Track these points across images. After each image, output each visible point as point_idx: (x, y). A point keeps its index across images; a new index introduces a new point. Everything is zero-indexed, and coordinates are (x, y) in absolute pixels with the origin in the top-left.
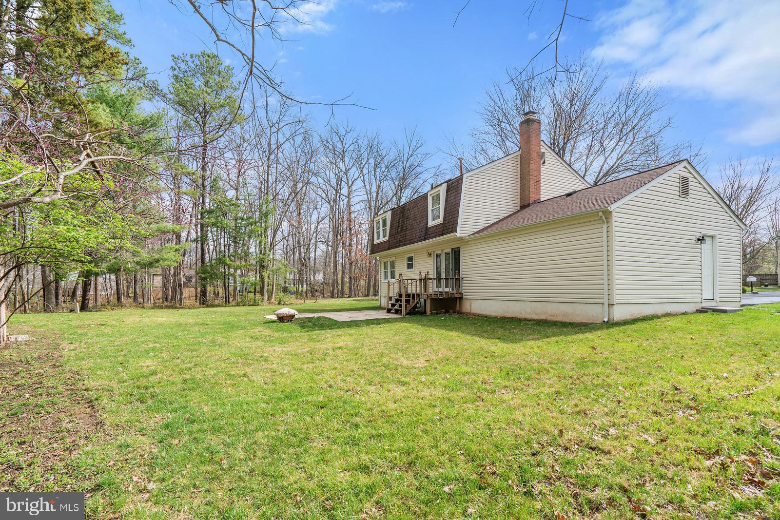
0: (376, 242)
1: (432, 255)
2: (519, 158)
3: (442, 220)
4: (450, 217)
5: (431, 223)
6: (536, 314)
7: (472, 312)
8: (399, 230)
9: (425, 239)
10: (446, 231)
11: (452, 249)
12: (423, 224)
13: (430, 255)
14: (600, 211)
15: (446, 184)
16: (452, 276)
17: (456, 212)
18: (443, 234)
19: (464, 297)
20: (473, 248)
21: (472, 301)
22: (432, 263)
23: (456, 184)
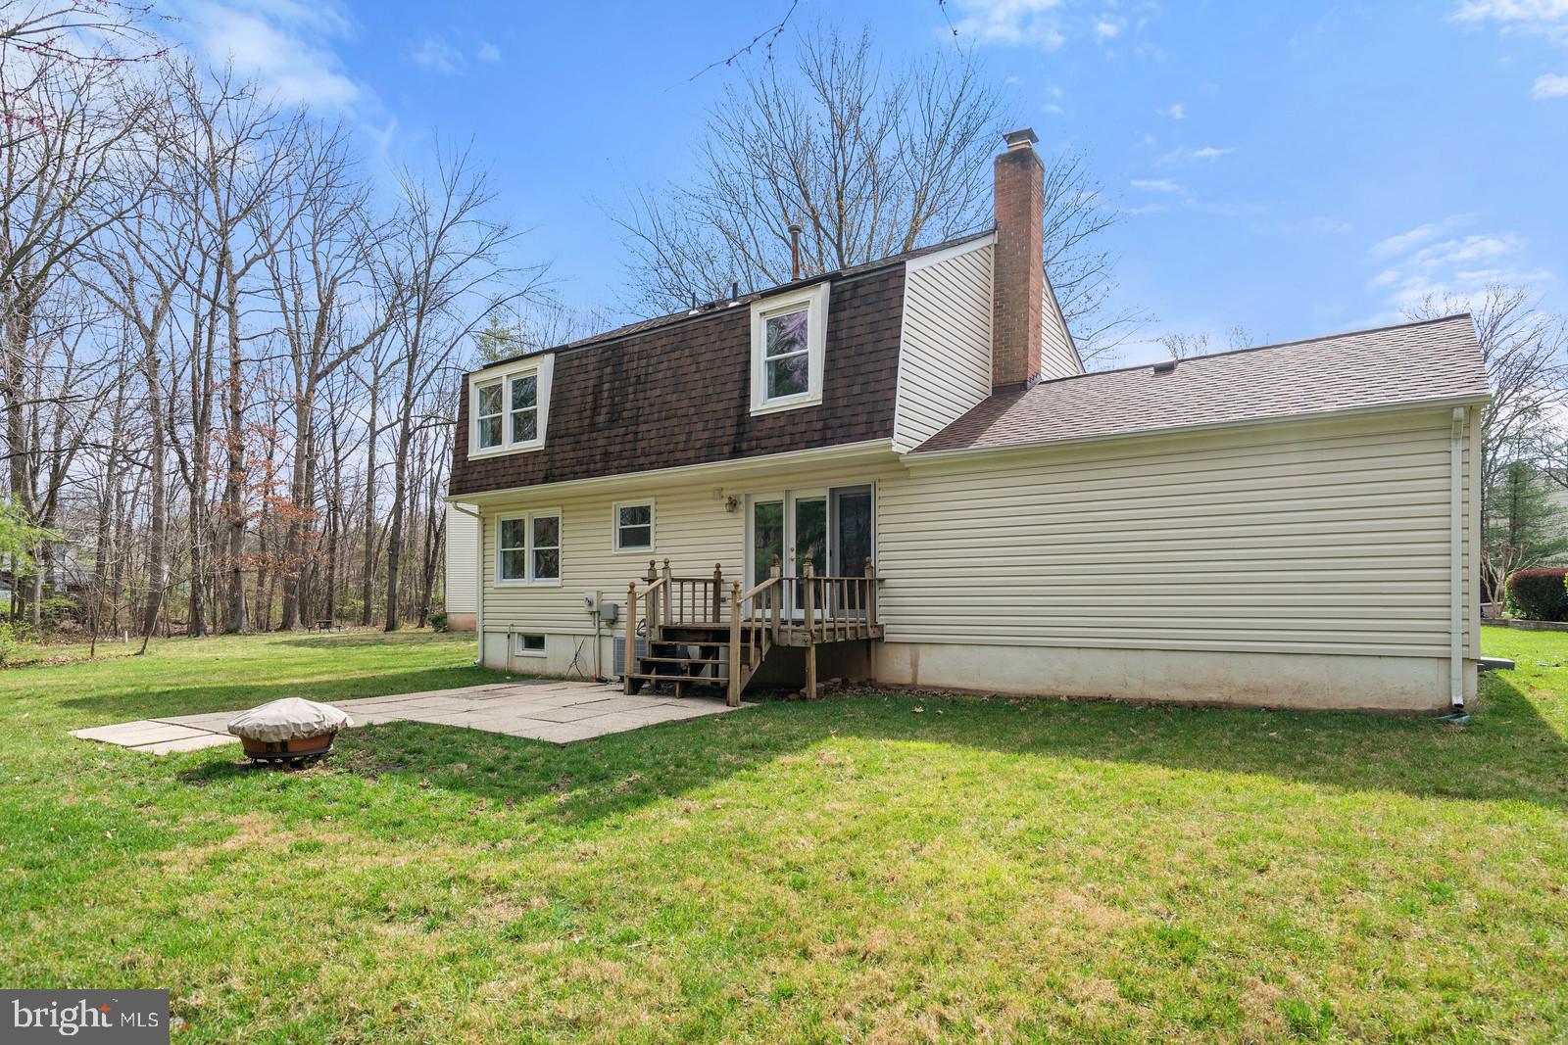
0: (477, 451)
1: (742, 507)
2: (992, 253)
3: (820, 396)
4: (857, 389)
5: (762, 402)
6: (1186, 686)
7: (922, 680)
8: (601, 419)
9: (736, 453)
10: (840, 432)
11: (833, 491)
12: (721, 406)
13: (733, 504)
14: (1461, 406)
15: (825, 287)
16: (832, 573)
17: (884, 375)
18: (824, 442)
19: (888, 638)
20: (935, 488)
21: (922, 649)
22: (742, 530)
23: (876, 287)
